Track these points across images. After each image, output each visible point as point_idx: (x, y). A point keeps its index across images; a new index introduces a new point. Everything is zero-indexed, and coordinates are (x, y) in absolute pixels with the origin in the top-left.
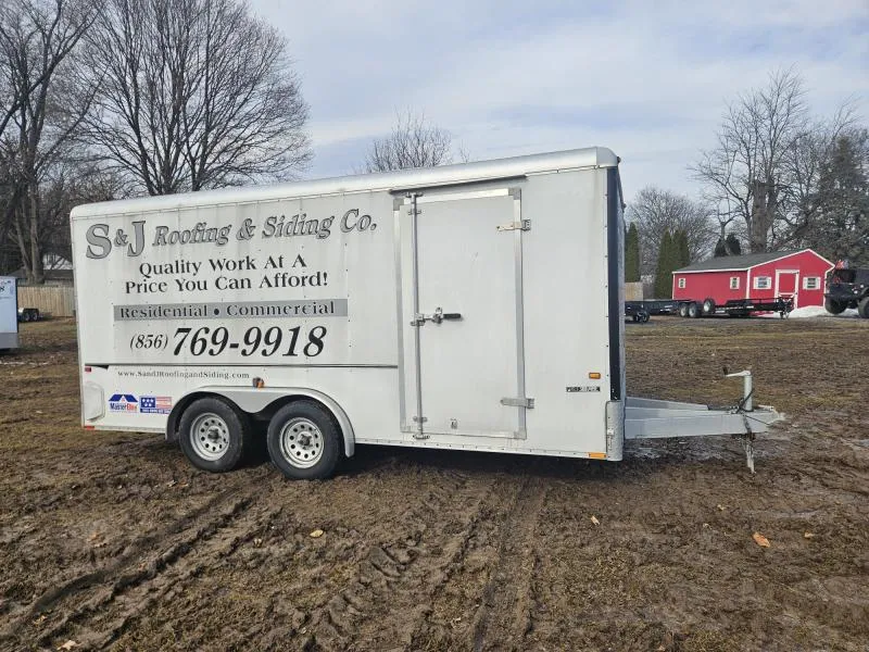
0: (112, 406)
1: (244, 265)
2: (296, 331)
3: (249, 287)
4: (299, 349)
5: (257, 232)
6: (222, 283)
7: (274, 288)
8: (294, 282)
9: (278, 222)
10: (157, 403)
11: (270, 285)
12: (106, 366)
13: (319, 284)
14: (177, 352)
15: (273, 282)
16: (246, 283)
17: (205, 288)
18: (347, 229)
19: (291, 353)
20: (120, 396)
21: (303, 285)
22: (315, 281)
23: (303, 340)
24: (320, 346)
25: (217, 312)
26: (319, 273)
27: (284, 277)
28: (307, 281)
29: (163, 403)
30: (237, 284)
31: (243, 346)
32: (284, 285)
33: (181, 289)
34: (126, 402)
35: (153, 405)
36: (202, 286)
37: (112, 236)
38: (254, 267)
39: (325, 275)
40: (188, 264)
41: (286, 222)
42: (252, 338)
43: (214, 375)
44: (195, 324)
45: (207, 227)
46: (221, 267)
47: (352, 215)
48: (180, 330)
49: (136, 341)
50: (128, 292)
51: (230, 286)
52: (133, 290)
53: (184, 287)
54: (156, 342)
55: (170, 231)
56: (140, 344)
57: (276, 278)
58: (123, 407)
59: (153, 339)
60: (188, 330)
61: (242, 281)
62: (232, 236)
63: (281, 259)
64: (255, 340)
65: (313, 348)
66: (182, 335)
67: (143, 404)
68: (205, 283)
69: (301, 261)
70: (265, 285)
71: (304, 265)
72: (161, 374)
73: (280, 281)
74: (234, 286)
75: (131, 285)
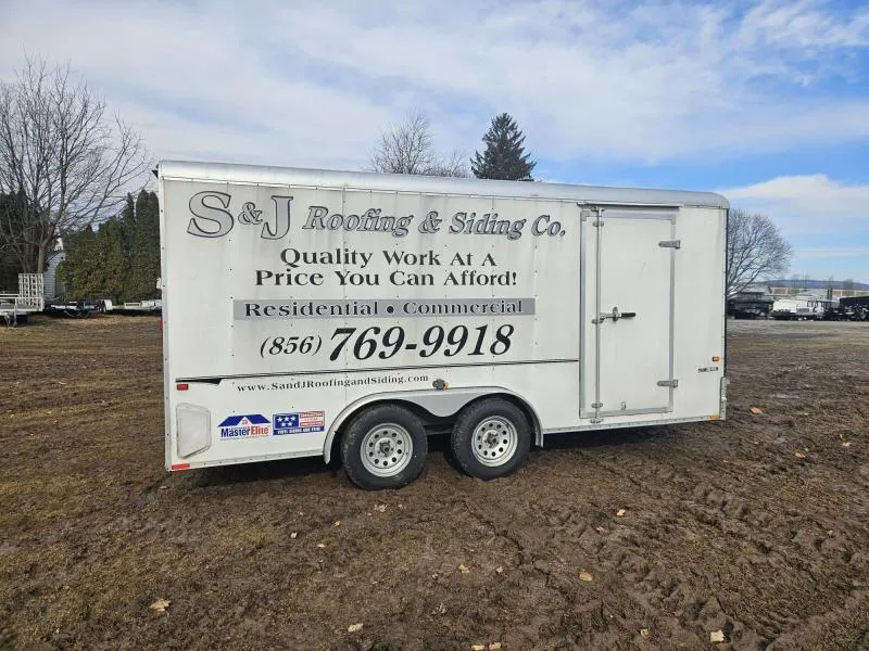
0: (224, 433)
1: (427, 260)
2: (483, 330)
3: (432, 283)
4: (485, 348)
5: (444, 227)
6: (398, 278)
7: (460, 286)
8: (483, 280)
9: (468, 218)
10: (300, 420)
11: (456, 283)
12: (216, 381)
13: (508, 283)
14: (334, 356)
15: (459, 280)
16: (428, 280)
17: (377, 283)
18: (537, 233)
19: (477, 352)
20: (241, 417)
21: (492, 283)
22: (504, 280)
23: (490, 338)
24: (507, 343)
25: (390, 310)
26: (508, 273)
27: (472, 275)
28: (496, 280)
29: (309, 420)
30: (416, 280)
31: (421, 346)
32: (472, 283)
33: (343, 283)
34: (250, 424)
35: (296, 424)
36: (372, 280)
37: (236, 209)
38: (438, 263)
39: (514, 275)
40: (354, 254)
41: (476, 219)
42: (434, 337)
43: (385, 380)
44: (361, 324)
45: (381, 215)
46: (398, 261)
47: (543, 220)
48: (339, 331)
49: (269, 345)
50: (259, 283)
51: (409, 282)
52: (269, 282)
53: (347, 280)
54: (303, 346)
55: (330, 214)
56: (276, 350)
57: (464, 275)
58: (244, 432)
59: (298, 343)
60: (351, 331)
61: (424, 277)
62: (413, 227)
63: (469, 256)
64: (436, 340)
65: (501, 346)
66: (341, 337)
67: (278, 425)
68: (377, 276)
69: (491, 260)
70: (450, 282)
71: (493, 264)
72: (310, 384)
73: (468, 279)
74: (413, 282)
75: (264, 275)
